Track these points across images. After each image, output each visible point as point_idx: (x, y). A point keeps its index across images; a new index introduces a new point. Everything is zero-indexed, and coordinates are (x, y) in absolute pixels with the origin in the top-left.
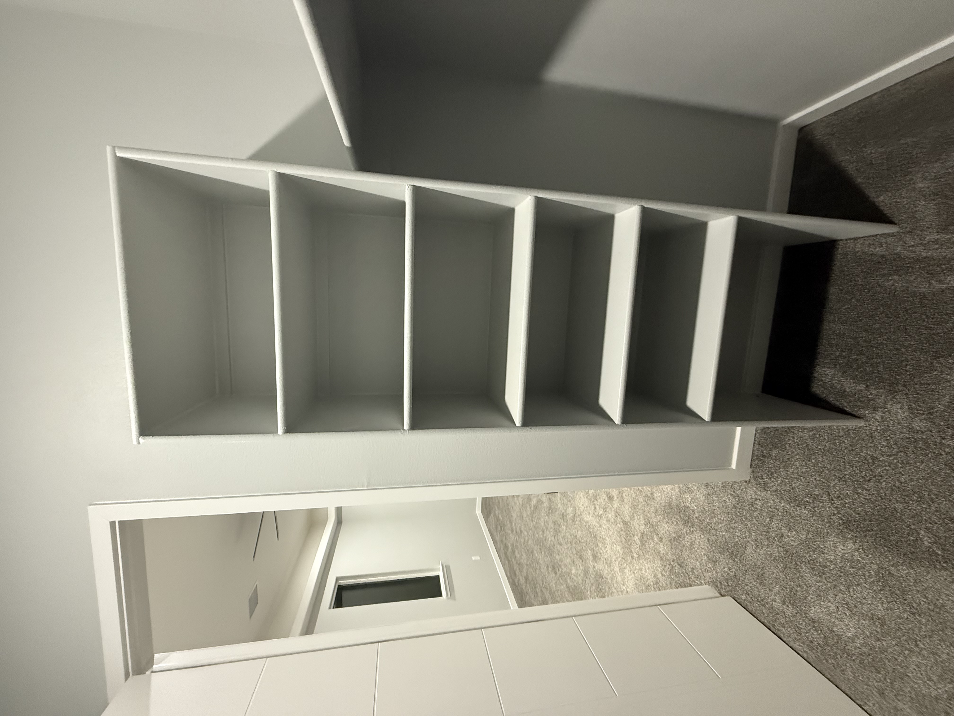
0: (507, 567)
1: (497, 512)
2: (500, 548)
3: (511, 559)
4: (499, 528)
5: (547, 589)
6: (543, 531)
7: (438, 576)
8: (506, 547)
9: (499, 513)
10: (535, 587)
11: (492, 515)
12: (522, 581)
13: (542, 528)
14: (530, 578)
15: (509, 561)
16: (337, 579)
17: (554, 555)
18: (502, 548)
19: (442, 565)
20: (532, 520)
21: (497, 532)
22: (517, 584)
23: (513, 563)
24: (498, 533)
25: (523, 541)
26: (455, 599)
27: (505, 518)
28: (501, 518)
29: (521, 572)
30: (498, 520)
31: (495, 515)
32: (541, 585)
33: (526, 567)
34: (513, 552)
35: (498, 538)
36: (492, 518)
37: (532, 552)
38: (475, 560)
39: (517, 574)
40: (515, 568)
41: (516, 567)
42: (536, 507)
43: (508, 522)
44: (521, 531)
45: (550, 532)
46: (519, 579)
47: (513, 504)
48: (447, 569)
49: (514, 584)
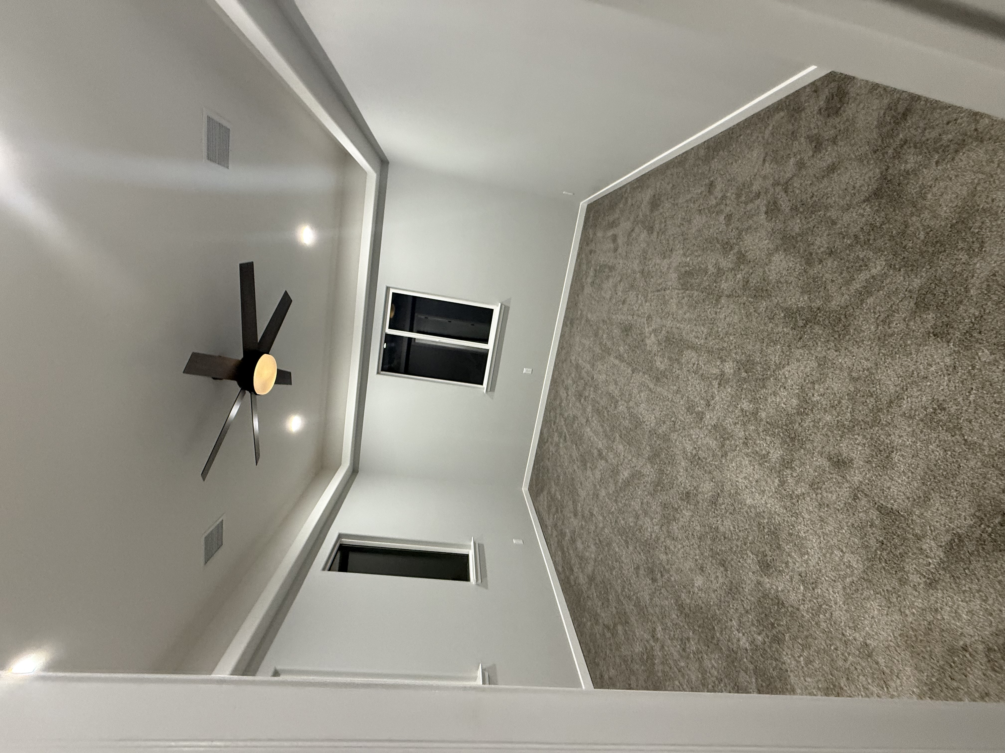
0: (559, 559)
1: (553, 490)
2: (552, 535)
3: (568, 549)
4: (554, 510)
5: (629, 598)
6: (637, 517)
7: (467, 556)
8: (562, 534)
9: (556, 490)
10: (607, 593)
11: (545, 493)
12: (582, 580)
13: (634, 513)
14: (599, 579)
15: (563, 552)
16: (340, 536)
17: (657, 553)
18: (554, 536)
19: (475, 543)
20: (616, 501)
21: (549, 514)
22: (573, 583)
23: (569, 554)
24: (551, 516)
25: (593, 528)
26: (486, 587)
27: (566, 497)
28: (559, 497)
29: (582, 569)
30: (553, 498)
31: (549, 492)
32: (619, 591)
33: (593, 563)
34: (573, 541)
35: (549, 523)
36: (544, 498)
37: (609, 544)
38: (516, 545)
39: (576, 570)
40: (573, 562)
41: (574, 560)
42: (627, 483)
43: (570, 503)
44: (592, 514)
45: (652, 519)
46: (577, 578)
47: (583, 479)
48: (480, 549)
49: (569, 582)
